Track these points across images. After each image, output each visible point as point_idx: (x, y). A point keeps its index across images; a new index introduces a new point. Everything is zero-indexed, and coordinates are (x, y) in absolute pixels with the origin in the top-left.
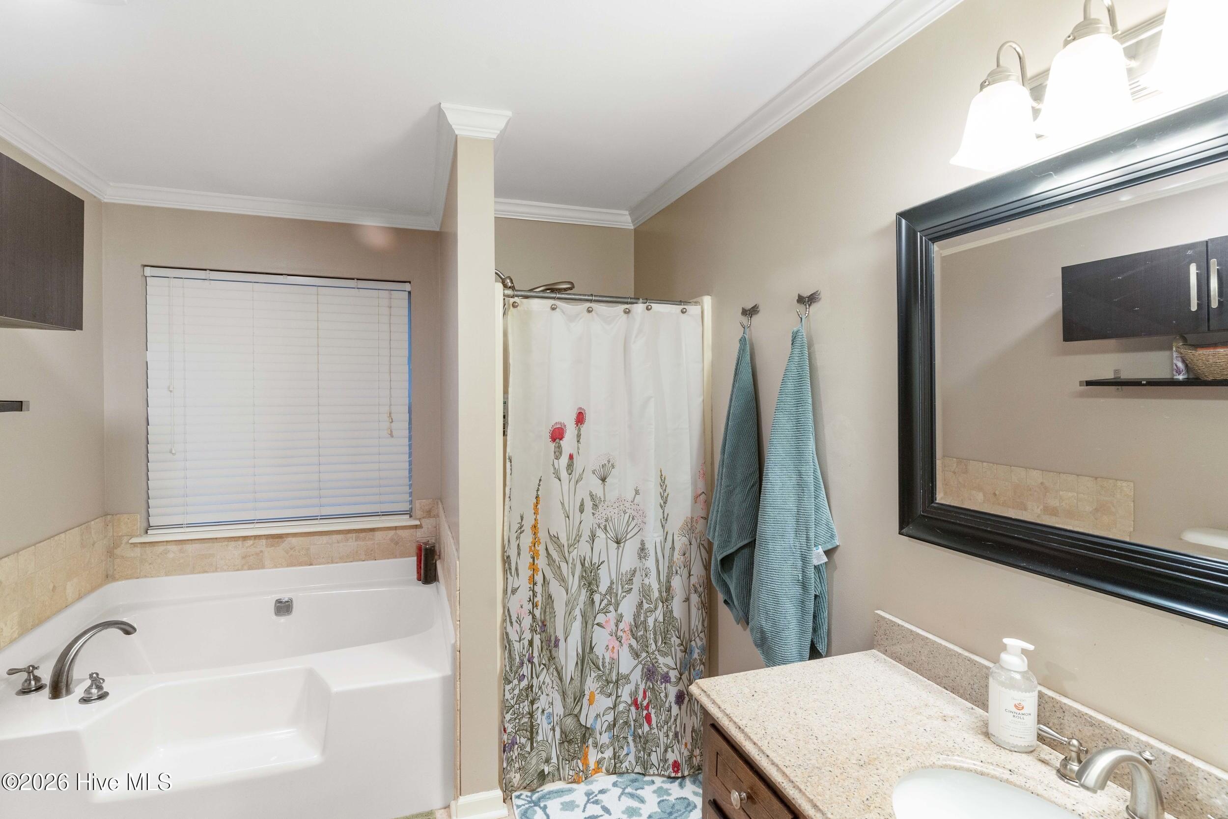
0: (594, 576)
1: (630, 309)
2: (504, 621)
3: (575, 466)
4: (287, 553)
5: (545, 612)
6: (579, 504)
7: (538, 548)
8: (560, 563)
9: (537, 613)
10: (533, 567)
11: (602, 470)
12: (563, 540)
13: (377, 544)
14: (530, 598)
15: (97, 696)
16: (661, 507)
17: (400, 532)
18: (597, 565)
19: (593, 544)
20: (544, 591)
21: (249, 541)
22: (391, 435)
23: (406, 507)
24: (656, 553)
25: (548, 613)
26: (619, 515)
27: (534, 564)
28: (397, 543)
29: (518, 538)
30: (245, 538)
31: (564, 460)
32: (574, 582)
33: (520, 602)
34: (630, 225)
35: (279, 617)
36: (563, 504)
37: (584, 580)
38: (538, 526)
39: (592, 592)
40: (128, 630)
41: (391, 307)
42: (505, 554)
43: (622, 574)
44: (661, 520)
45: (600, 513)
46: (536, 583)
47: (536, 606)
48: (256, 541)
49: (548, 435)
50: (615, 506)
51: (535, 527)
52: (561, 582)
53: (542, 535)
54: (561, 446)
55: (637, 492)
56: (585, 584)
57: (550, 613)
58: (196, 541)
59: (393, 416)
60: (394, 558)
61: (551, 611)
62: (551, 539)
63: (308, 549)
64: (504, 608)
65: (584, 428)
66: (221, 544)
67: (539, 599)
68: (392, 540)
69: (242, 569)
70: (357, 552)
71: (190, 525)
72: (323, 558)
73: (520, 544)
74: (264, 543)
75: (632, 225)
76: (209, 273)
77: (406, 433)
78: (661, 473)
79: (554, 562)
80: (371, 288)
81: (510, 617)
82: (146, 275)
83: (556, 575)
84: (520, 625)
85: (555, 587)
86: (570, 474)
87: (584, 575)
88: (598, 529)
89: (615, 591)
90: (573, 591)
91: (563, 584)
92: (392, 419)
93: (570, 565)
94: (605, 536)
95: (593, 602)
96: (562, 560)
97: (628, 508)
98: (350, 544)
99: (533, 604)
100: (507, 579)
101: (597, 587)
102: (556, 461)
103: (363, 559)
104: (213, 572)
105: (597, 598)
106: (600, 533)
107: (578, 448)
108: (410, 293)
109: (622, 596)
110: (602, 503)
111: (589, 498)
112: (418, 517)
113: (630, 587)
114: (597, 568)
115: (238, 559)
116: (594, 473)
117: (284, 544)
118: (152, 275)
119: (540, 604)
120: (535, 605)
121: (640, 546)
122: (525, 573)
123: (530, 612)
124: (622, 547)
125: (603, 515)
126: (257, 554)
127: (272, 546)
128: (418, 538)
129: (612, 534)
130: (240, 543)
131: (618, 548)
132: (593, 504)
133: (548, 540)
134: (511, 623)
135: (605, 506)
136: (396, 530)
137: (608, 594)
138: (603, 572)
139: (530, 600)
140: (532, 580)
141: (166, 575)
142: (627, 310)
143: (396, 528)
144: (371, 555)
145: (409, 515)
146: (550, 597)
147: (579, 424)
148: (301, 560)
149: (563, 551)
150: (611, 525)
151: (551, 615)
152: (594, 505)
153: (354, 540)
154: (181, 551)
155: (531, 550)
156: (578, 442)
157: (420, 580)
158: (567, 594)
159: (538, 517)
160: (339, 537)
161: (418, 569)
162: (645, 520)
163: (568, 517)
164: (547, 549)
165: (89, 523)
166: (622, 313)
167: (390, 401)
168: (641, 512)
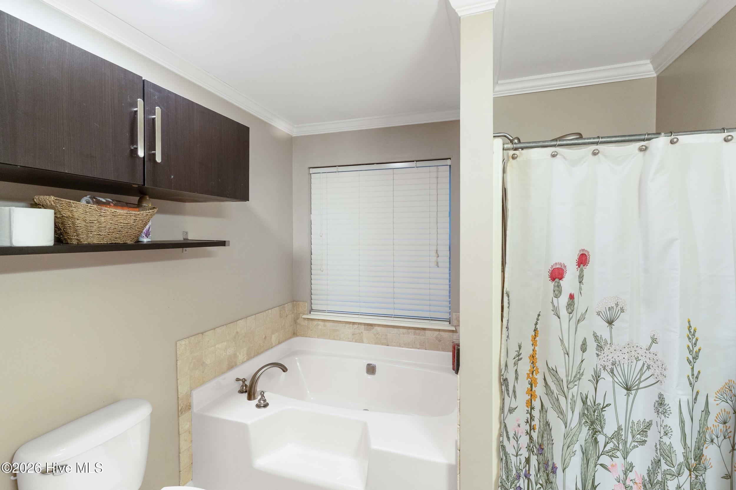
0: (597, 415)
1: (647, 146)
2: (501, 435)
3: (576, 306)
4: (375, 336)
5: (543, 437)
6: (581, 343)
7: (535, 376)
8: (558, 395)
9: (535, 435)
10: (530, 392)
11: (608, 313)
12: (562, 374)
13: (427, 339)
14: (527, 420)
15: (263, 405)
16: (690, 362)
17: (442, 333)
18: (601, 406)
19: (597, 384)
20: (541, 417)
21: (355, 325)
22: (437, 265)
23: (447, 316)
24: (681, 413)
25: (545, 439)
26: (630, 361)
27: (531, 390)
28: (440, 341)
29: (515, 364)
30: (354, 323)
31: (564, 300)
32: (574, 419)
33: (517, 421)
34: (652, 73)
35: (368, 375)
36: (562, 341)
37: (586, 418)
38: (536, 357)
39: (595, 432)
40: (285, 369)
41: (438, 178)
42: (502, 377)
43: (633, 422)
44: (688, 376)
45: (605, 355)
46: (533, 408)
47: (534, 429)
48: (359, 326)
49: (547, 274)
50: (625, 351)
51: (533, 357)
52: (560, 415)
53: (540, 365)
54: (560, 285)
55: (654, 341)
56: (586, 422)
57: (548, 440)
58: (331, 321)
59: (439, 252)
60: (438, 350)
61: (549, 437)
62: (549, 371)
63: (386, 335)
64: (501, 423)
65: (587, 270)
66: (342, 325)
67: (536, 422)
68: (437, 338)
69: (352, 341)
70: (414, 342)
71: (329, 312)
72: (395, 342)
73: (518, 370)
74: (363, 328)
75: (654, 73)
76: (338, 168)
77: (448, 265)
78: (689, 324)
79: (553, 393)
80: (426, 166)
81: (507, 432)
82: (310, 173)
83: (554, 406)
84: (517, 441)
85: (552, 416)
86: (570, 313)
87: (586, 412)
88: (602, 371)
89: (623, 438)
90: (573, 426)
91: (561, 417)
92: (438, 255)
93: (569, 401)
94: (611, 379)
95: (596, 442)
96: (560, 393)
97: (642, 356)
98: (411, 336)
99: (530, 426)
100: (504, 399)
101: (602, 428)
102: (555, 300)
103: (418, 348)
104: (338, 340)
105: (601, 439)
106: (604, 374)
107: (580, 289)
108: (450, 166)
109: (632, 445)
110: (608, 346)
111: (593, 339)
112: (454, 325)
113: (644, 438)
114: (602, 409)
115: (350, 335)
116: (599, 315)
117: (373, 330)
118: (313, 173)
119: (537, 427)
120: (532, 428)
121: (658, 399)
122: (522, 397)
123: (527, 433)
124: (633, 394)
125: (610, 357)
126: (360, 334)
127: (367, 330)
128: (454, 339)
129: (620, 379)
130: (351, 325)
131: (628, 395)
132: (597, 345)
133: (547, 371)
134: (508, 438)
135: (612, 349)
136: (439, 331)
137: (615, 439)
138: (609, 414)
139: (527, 422)
140: (530, 404)
141: (318, 338)
142: (644, 147)
143: (439, 330)
144: (423, 346)
145: (449, 322)
146: (548, 424)
147: (582, 265)
148: (382, 342)
149: (561, 385)
150: (619, 369)
151: (549, 442)
152: (599, 346)
153: (413, 334)
154: (324, 326)
155: (528, 377)
156: (580, 282)
157: (454, 370)
158: (566, 427)
159: (536, 348)
160: (404, 331)
161: (453, 362)
162: (665, 373)
163: (568, 354)
164: (545, 379)
165: (284, 305)
166: (637, 152)
167: (437, 242)
168: (659, 363)
